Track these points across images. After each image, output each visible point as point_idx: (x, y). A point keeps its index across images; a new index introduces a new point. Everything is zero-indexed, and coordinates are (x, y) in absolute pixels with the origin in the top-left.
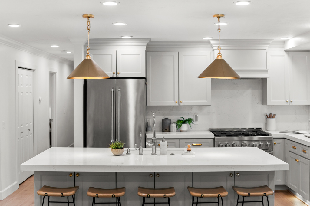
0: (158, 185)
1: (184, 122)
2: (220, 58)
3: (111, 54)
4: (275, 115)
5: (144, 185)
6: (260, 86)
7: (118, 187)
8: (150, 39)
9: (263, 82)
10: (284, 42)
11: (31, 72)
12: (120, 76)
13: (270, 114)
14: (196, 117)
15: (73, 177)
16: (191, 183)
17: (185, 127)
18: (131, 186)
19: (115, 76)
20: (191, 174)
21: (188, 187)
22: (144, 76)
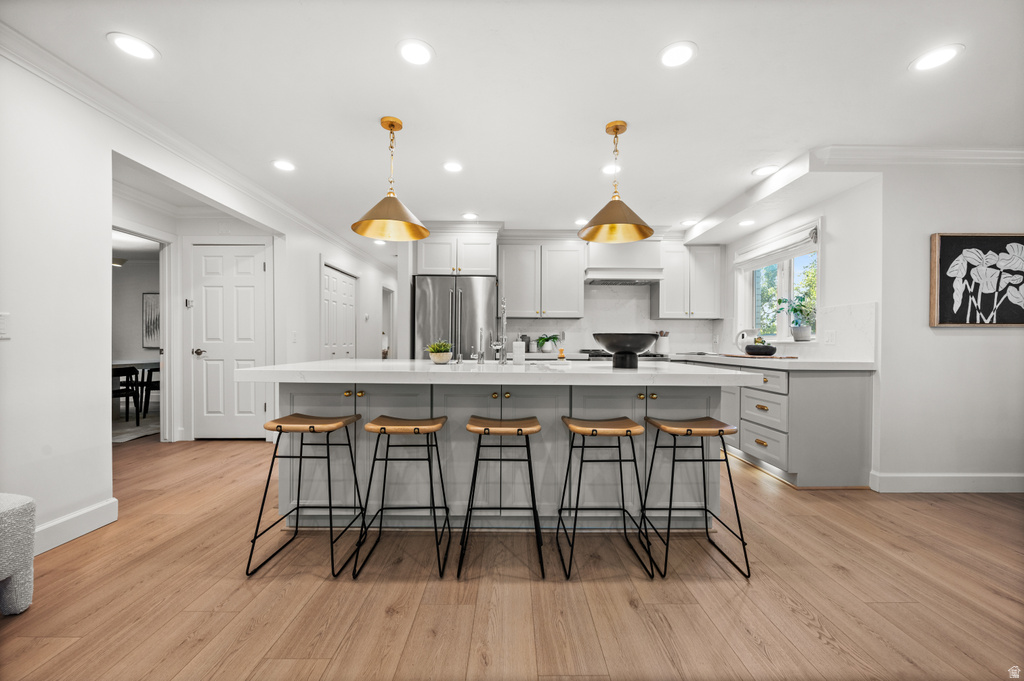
0: (509, 413)
1: (547, 340)
2: (617, 199)
3: (450, 244)
4: (667, 333)
5: (483, 412)
6: (648, 295)
7: (435, 416)
8: (503, 223)
9: (653, 287)
10: (685, 232)
11: (353, 280)
12: (461, 273)
13: (661, 332)
14: (563, 334)
15: (353, 397)
16: (568, 410)
17: (548, 346)
18: (459, 413)
19: (455, 273)
20: (568, 390)
21: (563, 417)
22: (495, 274)
